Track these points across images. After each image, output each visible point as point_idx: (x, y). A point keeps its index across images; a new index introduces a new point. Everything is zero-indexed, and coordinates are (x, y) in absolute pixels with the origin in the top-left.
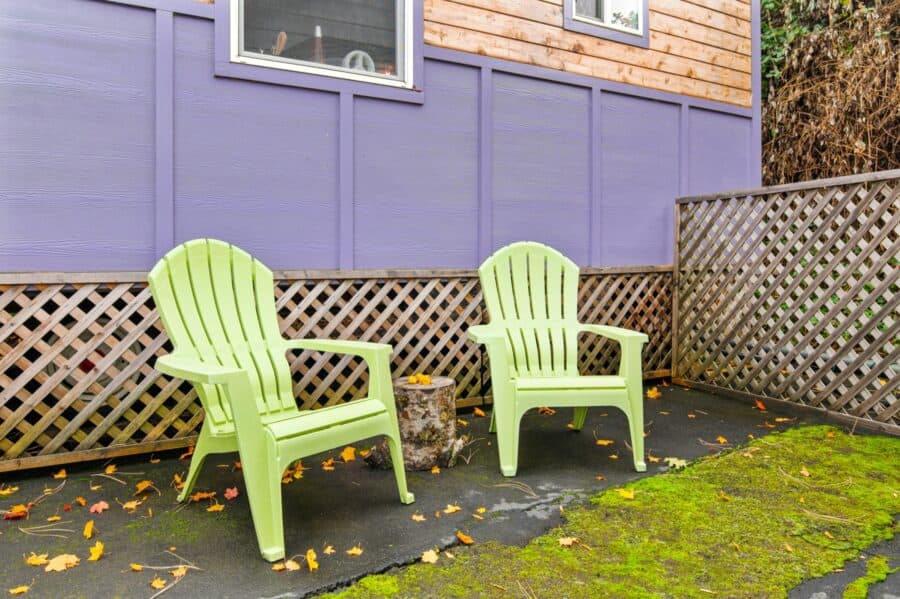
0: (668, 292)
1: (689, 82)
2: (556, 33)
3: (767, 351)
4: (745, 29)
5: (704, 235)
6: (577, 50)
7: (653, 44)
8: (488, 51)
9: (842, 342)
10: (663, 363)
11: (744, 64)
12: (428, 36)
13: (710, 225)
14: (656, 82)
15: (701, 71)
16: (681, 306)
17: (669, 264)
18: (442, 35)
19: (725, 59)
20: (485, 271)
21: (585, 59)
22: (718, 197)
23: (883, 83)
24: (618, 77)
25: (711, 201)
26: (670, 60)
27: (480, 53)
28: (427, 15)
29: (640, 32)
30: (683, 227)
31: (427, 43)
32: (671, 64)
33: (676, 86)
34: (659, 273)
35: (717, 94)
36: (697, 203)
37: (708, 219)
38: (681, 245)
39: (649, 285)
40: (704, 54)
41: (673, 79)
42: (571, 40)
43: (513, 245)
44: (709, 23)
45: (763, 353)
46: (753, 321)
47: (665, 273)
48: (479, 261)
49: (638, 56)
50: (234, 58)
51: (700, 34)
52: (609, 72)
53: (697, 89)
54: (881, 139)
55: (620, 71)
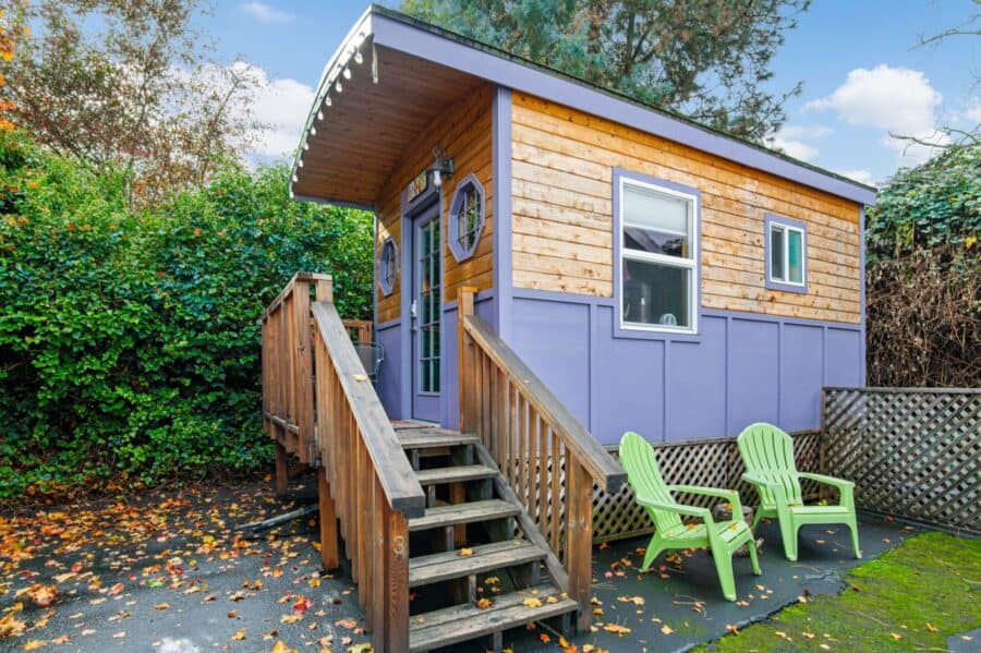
0: (817, 445)
1: (827, 312)
2: (761, 291)
3: (893, 485)
4: (857, 274)
5: (845, 411)
6: (772, 300)
7: (810, 291)
8: (730, 307)
9: (948, 484)
10: (814, 489)
11: (856, 296)
12: (704, 303)
13: (850, 405)
14: (810, 314)
15: (834, 305)
16: (826, 454)
17: (817, 428)
18: (710, 301)
19: (846, 294)
20: (740, 439)
21: (777, 305)
22: (856, 389)
23: (937, 301)
24: (792, 314)
25: (850, 392)
26: (818, 300)
27: (727, 309)
28: (703, 290)
29: (803, 285)
30: (828, 405)
31: (703, 307)
32: (819, 302)
33: (821, 315)
34: (813, 434)
35: (842, 317)
36: (839, 391)
37: (848, 402)
38: (826, 416)
39: (808, 441)
40: (835, 293)
41: (820, 311)
42: (769, 295)
43: (755, 425)
44: (839, 273)
45: (890, 487)
46: (884, 467)
47: (816, 434)
48: (738, 433)
49: (802, 300)
50: (622, 327)
51: (833, 281)
52: (787, 311)
53: (832, 315)
54: (933, 336)
55: (793, 310)
